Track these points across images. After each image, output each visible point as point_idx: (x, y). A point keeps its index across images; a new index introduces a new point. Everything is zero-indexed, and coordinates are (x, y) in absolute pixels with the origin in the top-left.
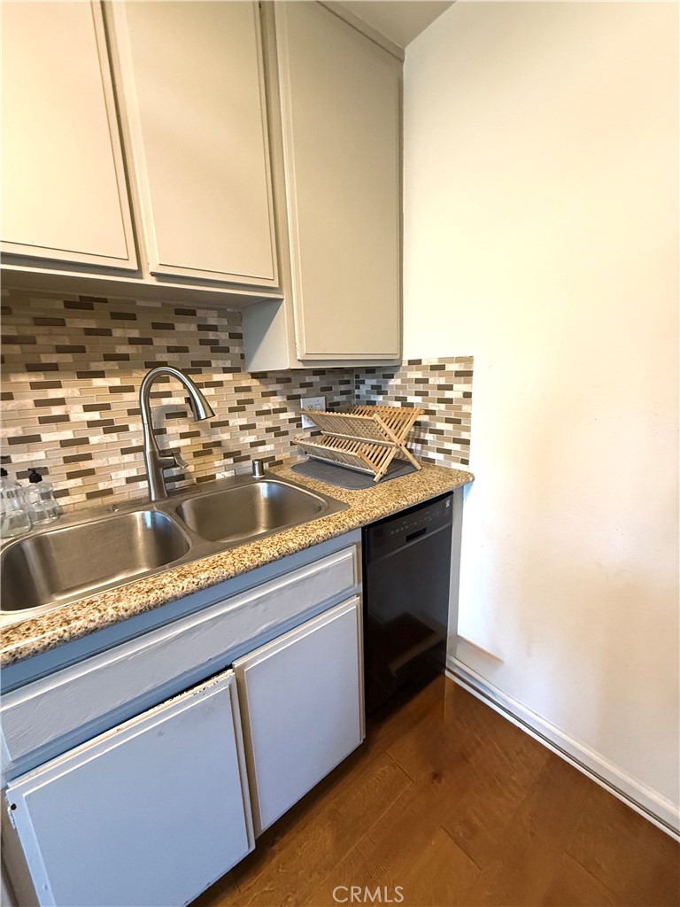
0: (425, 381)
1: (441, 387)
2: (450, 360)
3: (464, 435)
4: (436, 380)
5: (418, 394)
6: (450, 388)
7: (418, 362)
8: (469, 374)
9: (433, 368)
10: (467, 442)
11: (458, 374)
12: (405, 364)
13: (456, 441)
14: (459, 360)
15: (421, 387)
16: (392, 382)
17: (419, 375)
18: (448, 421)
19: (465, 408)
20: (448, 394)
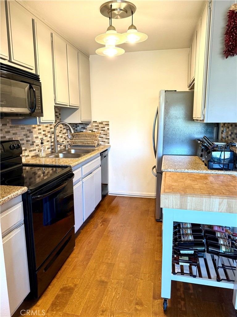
0: (98, 126)
1: (102, 127)
2: (104, 122)
3: (108, 137)
4: (100, 126)
5: (96, 129)
6: (104, 127)
7: (96, 122)
8: (108, 125)
9: (100, 123)
10: (109, 139)
11: (106, 125)
12: (92, 122)
13: (106, 139)
14: (106, 122)
15: (97, 127)
16: (88, 126)
17: (96, 125)
18: (104, 135)
19: (108, 132)
20: (104, 129)
